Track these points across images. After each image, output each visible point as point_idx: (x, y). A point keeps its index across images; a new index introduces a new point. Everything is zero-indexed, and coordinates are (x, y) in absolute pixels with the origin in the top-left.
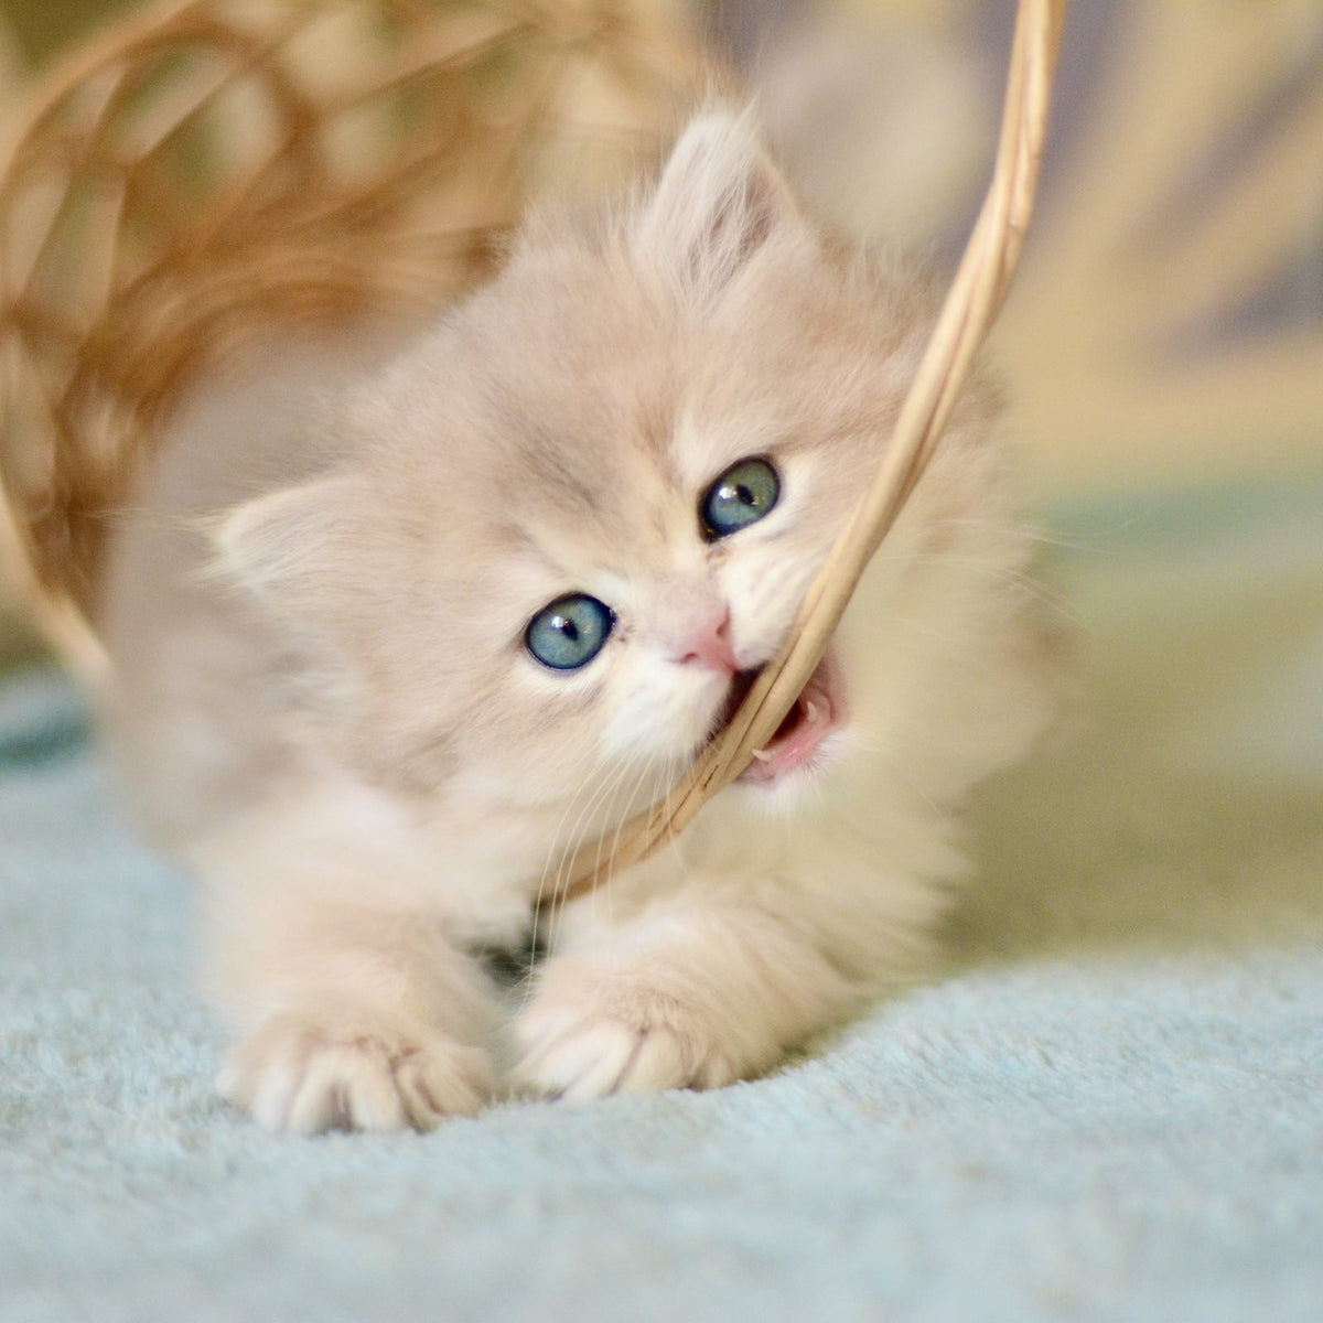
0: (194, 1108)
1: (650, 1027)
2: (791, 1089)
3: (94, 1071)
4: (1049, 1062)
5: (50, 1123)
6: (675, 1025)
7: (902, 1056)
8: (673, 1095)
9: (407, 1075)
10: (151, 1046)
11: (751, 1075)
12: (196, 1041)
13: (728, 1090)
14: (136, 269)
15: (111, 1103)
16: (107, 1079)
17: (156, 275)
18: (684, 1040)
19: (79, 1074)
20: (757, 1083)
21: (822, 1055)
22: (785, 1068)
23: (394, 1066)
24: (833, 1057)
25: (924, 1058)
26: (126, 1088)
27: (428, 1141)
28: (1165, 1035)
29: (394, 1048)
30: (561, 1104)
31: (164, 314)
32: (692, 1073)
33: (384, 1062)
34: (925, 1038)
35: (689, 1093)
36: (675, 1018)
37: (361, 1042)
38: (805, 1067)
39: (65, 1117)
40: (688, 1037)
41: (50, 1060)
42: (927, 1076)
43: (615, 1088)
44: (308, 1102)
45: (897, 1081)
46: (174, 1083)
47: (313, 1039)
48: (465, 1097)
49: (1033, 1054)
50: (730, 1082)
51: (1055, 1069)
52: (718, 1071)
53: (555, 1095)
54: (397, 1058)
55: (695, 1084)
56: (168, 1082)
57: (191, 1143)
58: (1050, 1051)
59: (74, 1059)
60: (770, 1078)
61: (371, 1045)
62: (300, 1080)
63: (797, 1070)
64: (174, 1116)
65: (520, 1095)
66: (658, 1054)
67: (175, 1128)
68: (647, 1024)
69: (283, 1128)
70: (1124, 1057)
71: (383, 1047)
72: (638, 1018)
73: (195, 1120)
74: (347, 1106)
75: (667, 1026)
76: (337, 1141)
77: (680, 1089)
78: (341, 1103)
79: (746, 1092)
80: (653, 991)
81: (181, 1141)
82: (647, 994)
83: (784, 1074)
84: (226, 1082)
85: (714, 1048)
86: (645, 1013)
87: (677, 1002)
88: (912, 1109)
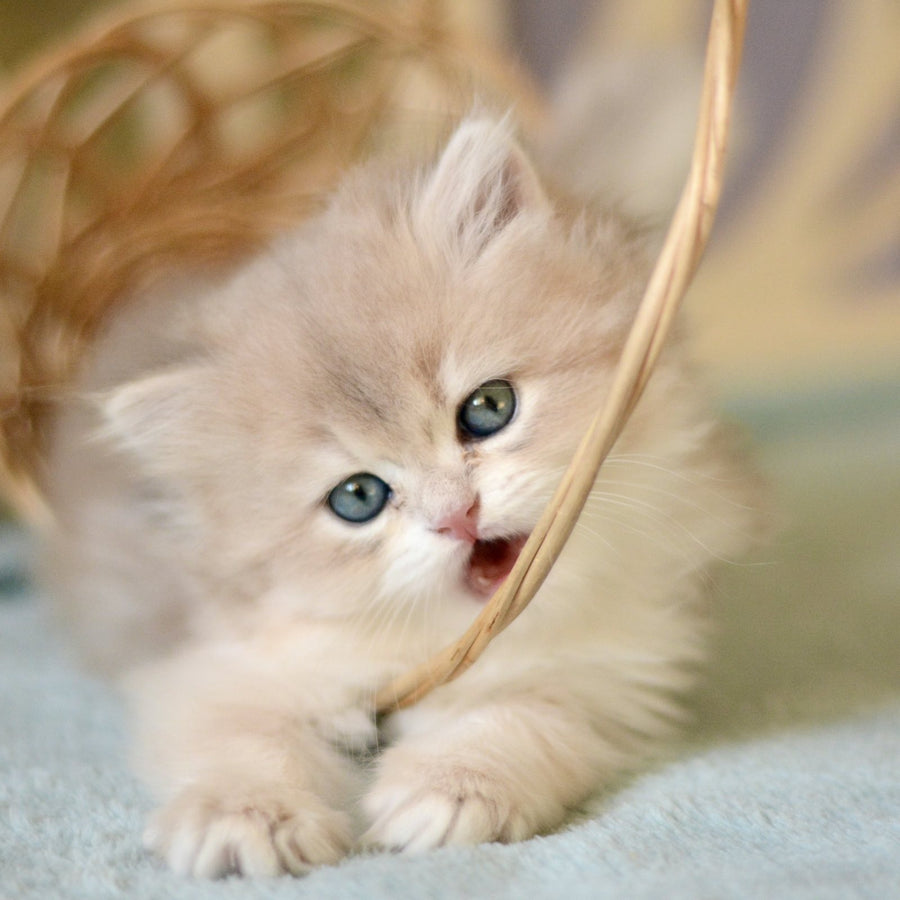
0: (126, 857)
1: (465, 795)
2: (574, 842)
3: (51, 829)
4: (768, 820)
5: (18, 869)
6: (484, 792)
7: (659, 817)
8: (487, 847)
9: (282, 837)
10: (94, 810)
11: (544, 830)
12: (128, 806)
13: (527, 843)
14: (79, 225)
15: (64, 853)
16: (61, 835)
17: (96, 228)
18: (491, 803)
19: (40, 831)
20: (551, 838)
21: (598, 816)
22: (570, 826)
23: (273, 830)
24: (607, 817)
25: (675, 819)
26: (76, 842)
27: (302, 883)
28: (856, 800)
29: (273, 815)
30: (401, 855)
31: (101, 258)
32: (499, 829)
33: (265, 827)
34: (676, 804)
35: (498, 845)
36: (484, 788)
37: (247, 811)
38: (586, 826)
39: (30, 865)
40: (494, 801)
41: (18, 821)
42: (677, 831)
43: (442, 843)
44: (207, 858)
45: (655, 836)
46: (110, 838)
47: (213, 809)
48: (329, 850)
49: (757, 815)
50: (530, 836)
51: (774, 827)
52: (518, 828)
53: (397, 850)
54: (275, 823)
55: (502, 838)
56: (107, 837)
57: (125, 884)
58: (770, 813)
59: (36, 820)
60: (559, 833)
61: (256, 814)
62: (201, 842)
63: (580, 827)
64: (112, 863)
65: (371, 850)
66: (473, 816)
67: (112, 872)
68: (463, 796)
69: (190, 875)
70: (825, 817)
71: (264, 814)
72: (455, 790)
73: (127, 866)
74: (237, 860)
75: (478, 794)
76: (233, 881)
77: (492, 842)
78: (232, 859)
79: (541, 844)
80: (465, 770)
81: (117, 882)
82: (461, 772)
83: (570, 830)
84: (149, 838)
85: (514, 810)
86: (461, 786)
87: (484, 776)
88: (666, 857)
